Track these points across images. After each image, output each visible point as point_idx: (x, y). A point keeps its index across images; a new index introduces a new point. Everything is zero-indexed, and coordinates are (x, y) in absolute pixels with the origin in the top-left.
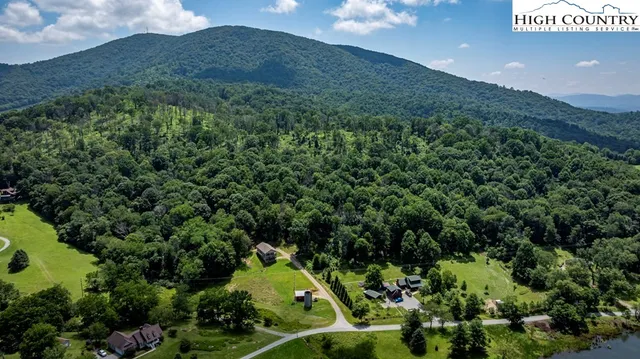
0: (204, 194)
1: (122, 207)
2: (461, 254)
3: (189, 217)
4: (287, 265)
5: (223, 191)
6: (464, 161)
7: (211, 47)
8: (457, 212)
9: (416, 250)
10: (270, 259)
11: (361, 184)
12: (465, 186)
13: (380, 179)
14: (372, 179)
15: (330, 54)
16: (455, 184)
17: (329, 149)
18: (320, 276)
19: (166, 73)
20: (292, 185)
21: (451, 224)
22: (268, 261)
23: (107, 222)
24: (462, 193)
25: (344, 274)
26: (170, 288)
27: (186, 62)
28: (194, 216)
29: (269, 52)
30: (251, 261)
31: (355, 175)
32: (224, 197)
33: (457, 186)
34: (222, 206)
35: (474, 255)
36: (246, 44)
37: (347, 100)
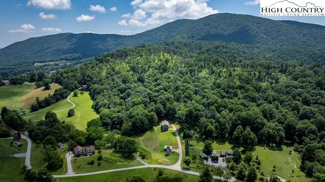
0: (149, 94)
1: (117, 97)
2: (274, 145)
3: (138, 104)
4: (172, 133)
5: (156, 94)
6: (300, 90)
7: (208, 25)
8: (279, 120)
9: (240, 137)
10: (165, 129)
11: (229, 97)
12: (294, 105)
13: (240, 96)
14: (236, 95)
15: (273, 25)
16: (287, 103)
17: (225, 78)
18: (184, 141)
19: (184, 38)
20: (189, 94)
21: (271, 126)
22: (164, 129)
23: (108, 102)
24: (290, 109)
25: (198, 143)
26: (118, 134)
27: (195, 33)
28: (141, 104)
29: (238, 26)
30: (157, 128)
31: (227, 92)
32: (156, 97)
33: (288, 104)
34: (154, 101)
35: (284, 147)
36: (227, 22)
37: (274, 52)
